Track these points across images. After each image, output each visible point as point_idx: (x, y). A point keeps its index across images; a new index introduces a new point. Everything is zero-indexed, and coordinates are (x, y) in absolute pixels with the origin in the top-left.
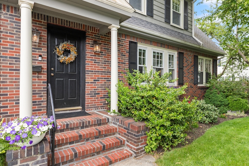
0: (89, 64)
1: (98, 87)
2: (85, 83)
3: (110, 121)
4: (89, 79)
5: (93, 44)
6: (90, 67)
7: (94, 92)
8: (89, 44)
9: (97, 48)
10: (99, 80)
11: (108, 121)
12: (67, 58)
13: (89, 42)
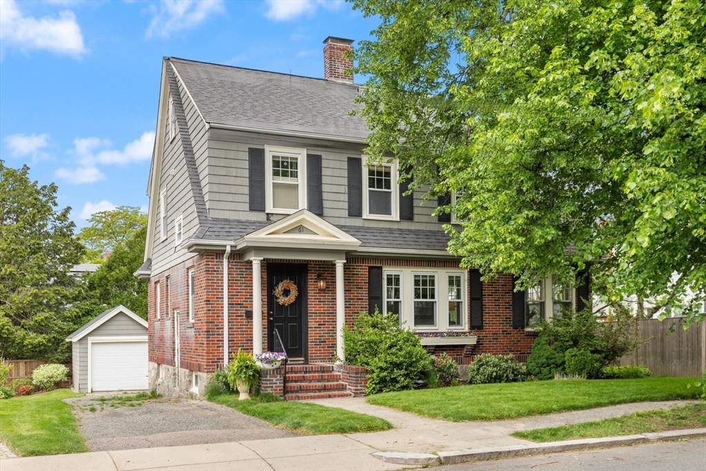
0: (312, 304)
1: (324, 333)
2: (308, 327)
3: (334, 369)
4: (312, 323)
5: (316, 279)
6: (314, 307)
7: (319, 339)
8: (312, 279)
9: (322, 284)
10: (325, 325)
11: (333, 370)
12: (287, 299)
13: (312, 277)
